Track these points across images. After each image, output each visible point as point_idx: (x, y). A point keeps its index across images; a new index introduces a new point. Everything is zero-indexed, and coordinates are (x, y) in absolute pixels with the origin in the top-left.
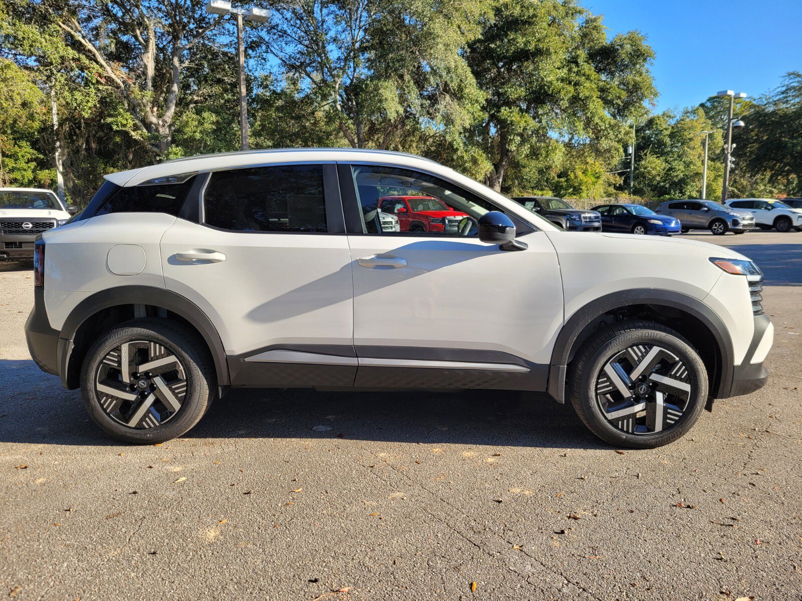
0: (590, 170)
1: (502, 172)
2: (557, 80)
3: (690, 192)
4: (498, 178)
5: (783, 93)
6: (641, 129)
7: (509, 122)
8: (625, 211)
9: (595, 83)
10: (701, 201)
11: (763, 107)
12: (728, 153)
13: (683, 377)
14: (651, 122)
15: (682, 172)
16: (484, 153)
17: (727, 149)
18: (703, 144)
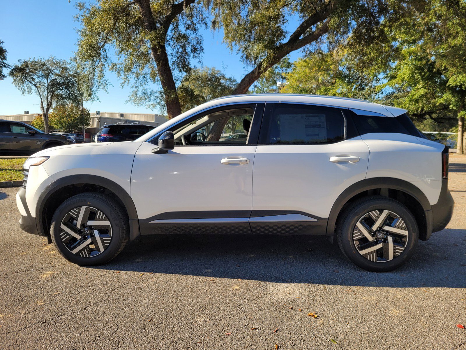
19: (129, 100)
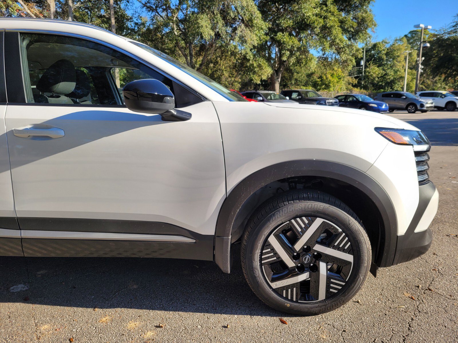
0: (335, 74)
1: (280, 75)
2: (313, 15)
3: (397, 88)
4: (278, 78)
5: (454, 27)
6: (369, 51)
7: (282, 42)
8: (355, 99)
9: (337, 17)
10: (402, 92)
11: (442, 36)
12: (419, 63)
13: (346, 248)
14: (375, 46)
15: (393, 76)
16: (266, 62)
17: (419, 60)
18: (405, 59)
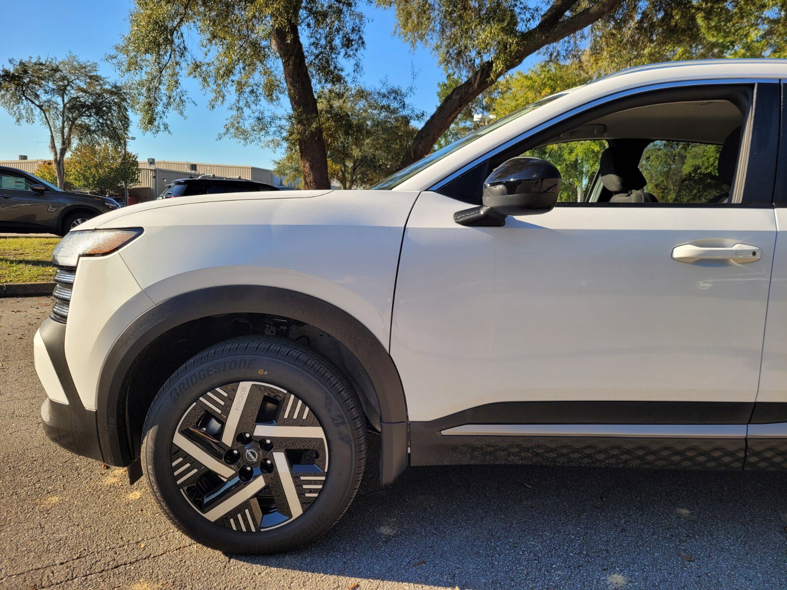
19: (225, 134)
